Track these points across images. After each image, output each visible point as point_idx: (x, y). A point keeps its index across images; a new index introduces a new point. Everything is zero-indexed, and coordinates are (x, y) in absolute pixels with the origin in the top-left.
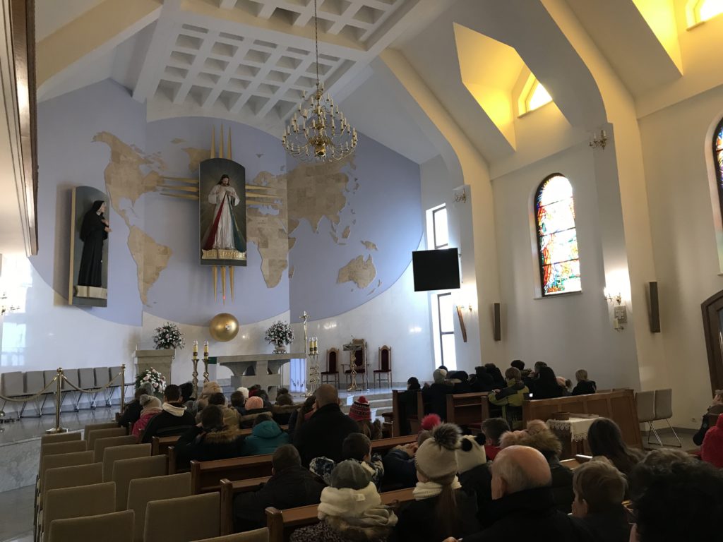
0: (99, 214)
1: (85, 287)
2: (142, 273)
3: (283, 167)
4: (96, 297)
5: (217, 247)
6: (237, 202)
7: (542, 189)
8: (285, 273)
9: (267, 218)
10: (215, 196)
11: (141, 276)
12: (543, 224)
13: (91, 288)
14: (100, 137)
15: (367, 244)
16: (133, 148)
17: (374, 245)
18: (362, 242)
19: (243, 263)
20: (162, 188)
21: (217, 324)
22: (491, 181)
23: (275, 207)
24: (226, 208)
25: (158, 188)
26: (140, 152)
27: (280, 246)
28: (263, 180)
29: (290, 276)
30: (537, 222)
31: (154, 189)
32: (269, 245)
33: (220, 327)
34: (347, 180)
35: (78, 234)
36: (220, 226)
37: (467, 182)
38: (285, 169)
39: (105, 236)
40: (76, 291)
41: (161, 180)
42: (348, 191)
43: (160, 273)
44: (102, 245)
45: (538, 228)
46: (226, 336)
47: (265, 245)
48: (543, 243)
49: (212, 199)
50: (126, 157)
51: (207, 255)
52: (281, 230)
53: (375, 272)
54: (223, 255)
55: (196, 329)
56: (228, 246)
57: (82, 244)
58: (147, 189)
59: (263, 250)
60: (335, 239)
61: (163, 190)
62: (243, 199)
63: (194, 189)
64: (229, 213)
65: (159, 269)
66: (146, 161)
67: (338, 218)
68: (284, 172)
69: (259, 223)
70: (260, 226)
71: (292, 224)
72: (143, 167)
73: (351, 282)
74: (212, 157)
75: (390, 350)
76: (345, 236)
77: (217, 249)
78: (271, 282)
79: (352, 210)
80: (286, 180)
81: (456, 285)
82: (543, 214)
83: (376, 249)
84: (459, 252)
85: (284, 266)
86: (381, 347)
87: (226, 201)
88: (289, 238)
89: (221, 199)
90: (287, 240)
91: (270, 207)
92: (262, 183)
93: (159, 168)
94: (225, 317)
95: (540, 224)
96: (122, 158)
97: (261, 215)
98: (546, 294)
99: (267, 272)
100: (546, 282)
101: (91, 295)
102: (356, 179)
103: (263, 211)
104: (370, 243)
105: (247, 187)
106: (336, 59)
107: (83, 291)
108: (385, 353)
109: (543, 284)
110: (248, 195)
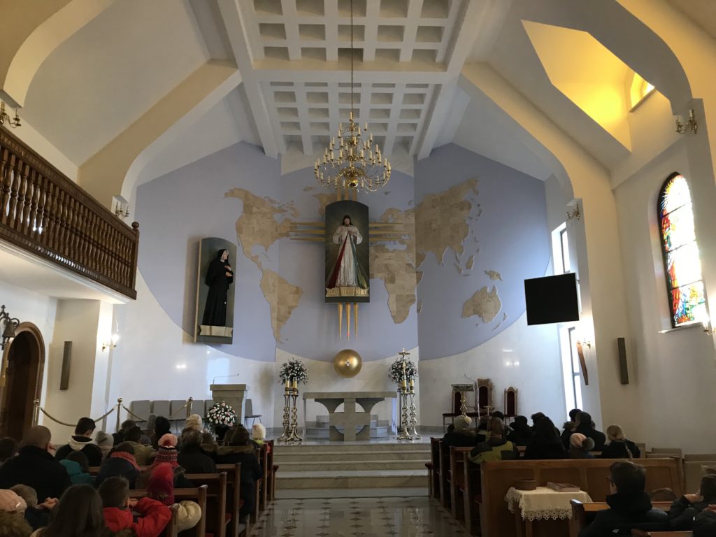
0: (223, 261)
1: (208, 327)
2: (276, 313)
3: (411, 202)
4: (220, 335)
5: (340, 285)
6: (359, 240)
7: (664, 194)
8: (413, 308)
9: (394, 254)
10: (338, 237)
11: (275, 315)
12: (668, 237)
13: (213, 327)
14: (231, 193)
15: (491, 274)
16: (267, 200)
17: (498, 275)
18: (486, 272)
19: (366, 300)
20: (294, 233)
21: (340, 359)
22: (614, 191)
23: (402, 242)
24: (348, 247)
25: (291, 233)
26: (275, 202)
27: (408, 281)
28: (390, 217)
29: (418, 311)
30: (661, 236)
31: (287, 235)
32: (397, 281)
33: (342, 363)
34: (470, 207)
35: (204, 280)
36: (342, 264)
37: (577, 196)
38: (413, 203)
39: (231, 280)
40: (200, 330)
41: (294, 226)
42: (470, 218)
43: (292, 311)
44: (228, 288)
45: (663, 242)
46: (348, 372)
47: (392, 280)
48: (669, 261)
49: (336, 239)
50: (258, 208)
51: (332, 293)
52: (409, 265)
53: (500, 305)
54: (345, 293)
55: (324, 365)
56: (351, 284)
57: (207, 288)
58: (282, 235)
59: (390, 286)
60: (459, 270)
61: (296, 235)
62: (366, 236)
63: (323, 232)
64: (351, 252)
65: (291, 308)
66: (281, 211)
67: (462, 247)
68: (413, 206)
69: (386, 259)
70: (387, 262)
71: (420, 258)
72: (277, 217)
73: (476, 316)
74: (339, 199)
75: (517, 392)
76: (469, 267)
77: (339, 287)
78: (399, 317)
79: (475, 239)
80: (414, 214)
81: (575, 317)
82: (667, 225)
83: (501, 279)
84: (577, 277)
85: (412, 301)
86: (507, 389)
87: (348, 241)
88: (417, 272)
89: (344, 239)
90: (415, 275)
91: (397, 242)
92: (388, 219)
93: (292, 215)
94: (348, 353)
95: (665, 237)
96: (255, 210)
97: (388, 251)
98: (677, 325)
99: (394, 308)
100: (676, 310)
101: (213, 334)
102: (479, 205)
103: (390, 246)
104: (494, 272)
105: (370, 225)
106: (426, 86)
107: (206, 330)
108: (511, 395)
109: (672, 313)
110: (371, 233)
